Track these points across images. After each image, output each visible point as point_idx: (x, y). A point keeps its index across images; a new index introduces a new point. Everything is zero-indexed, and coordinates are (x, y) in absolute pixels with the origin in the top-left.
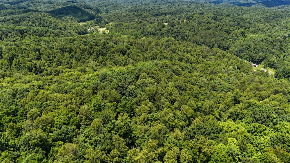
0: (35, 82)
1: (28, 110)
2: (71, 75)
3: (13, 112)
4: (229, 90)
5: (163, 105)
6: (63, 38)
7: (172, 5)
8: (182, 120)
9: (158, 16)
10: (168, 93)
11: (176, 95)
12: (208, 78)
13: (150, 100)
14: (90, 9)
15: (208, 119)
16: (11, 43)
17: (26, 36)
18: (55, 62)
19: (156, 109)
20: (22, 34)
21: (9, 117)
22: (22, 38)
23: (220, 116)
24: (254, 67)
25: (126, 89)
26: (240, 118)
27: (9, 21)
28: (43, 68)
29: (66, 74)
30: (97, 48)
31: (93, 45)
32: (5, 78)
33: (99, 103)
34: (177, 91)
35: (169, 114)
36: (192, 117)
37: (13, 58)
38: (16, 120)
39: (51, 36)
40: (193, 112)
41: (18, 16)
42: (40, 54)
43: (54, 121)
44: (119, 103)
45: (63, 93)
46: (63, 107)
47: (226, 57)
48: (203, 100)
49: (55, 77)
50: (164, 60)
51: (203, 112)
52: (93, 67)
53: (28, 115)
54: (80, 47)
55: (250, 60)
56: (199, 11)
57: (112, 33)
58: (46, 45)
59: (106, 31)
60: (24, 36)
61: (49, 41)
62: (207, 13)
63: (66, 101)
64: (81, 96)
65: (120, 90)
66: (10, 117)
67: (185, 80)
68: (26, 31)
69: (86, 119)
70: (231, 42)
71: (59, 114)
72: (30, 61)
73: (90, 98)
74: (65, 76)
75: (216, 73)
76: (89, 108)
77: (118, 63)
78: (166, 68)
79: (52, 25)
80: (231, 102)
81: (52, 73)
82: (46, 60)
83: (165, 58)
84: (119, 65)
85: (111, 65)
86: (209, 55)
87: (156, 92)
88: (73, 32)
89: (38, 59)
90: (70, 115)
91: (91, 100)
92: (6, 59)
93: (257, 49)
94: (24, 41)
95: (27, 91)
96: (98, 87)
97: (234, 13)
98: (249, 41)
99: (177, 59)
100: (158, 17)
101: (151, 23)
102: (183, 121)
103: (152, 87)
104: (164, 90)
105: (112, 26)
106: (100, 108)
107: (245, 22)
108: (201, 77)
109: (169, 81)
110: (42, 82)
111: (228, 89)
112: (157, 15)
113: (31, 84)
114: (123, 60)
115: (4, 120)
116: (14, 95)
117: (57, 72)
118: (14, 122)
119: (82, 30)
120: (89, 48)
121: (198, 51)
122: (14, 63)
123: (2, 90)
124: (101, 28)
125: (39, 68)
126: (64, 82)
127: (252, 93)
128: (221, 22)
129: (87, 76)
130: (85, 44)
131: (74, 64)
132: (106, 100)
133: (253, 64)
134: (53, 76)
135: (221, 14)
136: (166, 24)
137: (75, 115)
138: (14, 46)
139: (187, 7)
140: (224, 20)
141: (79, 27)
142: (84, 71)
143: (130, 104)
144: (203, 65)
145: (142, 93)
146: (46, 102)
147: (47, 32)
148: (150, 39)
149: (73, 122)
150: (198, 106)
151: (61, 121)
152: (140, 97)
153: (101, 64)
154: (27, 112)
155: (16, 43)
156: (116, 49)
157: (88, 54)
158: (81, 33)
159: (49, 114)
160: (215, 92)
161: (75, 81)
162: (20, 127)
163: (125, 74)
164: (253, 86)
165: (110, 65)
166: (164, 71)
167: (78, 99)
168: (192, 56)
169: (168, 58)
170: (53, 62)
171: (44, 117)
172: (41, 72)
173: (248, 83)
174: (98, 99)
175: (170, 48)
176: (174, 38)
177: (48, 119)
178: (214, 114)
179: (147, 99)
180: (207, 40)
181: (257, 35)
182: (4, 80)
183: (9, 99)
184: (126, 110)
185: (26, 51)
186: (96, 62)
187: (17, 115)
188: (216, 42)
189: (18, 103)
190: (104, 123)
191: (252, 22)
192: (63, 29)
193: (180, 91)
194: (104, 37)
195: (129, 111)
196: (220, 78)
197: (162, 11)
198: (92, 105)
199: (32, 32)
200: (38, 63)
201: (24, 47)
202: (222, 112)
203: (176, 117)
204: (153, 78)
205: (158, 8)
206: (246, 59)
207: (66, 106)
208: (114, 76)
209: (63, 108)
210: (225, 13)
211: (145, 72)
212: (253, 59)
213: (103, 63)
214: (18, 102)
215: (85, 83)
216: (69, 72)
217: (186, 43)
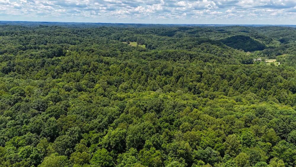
0: (192, 101)
1: (182, 122)
2: (225, 102)
3: (170, 120)
6: (226, 65)
14: (261, 39)
16: (182, 64)
17: (194, 60)
18: (212, 87)
20: (191, 58)
21: (167, 124)
22: (190, 61)
25: (288, 133)
27: (184, 47)
28: (201, 89)
29: (221, 100)
30: (261, 80)
31: (256, 76)
32: (170, 92)
33: (250, 138)
37: (180, 77)
38: (171, 128)
39: (215, 62)
41: (191, 42)
42: (201, 77)
43: (200, 139)
44: (275, 146)
45: (214, 117)
46: (212, 129)
49: (210, 100)
52: (250, 99)
53: (181, 127)
54: (241, 76)
57: (283, 66)
58: (209, 70)
59: (275, 64)
60: (192, 60)
61: (212, 66)
63: (215, 125)
64: (231, 125)
65: (280, 132)
66: (168, 124)
68: (195, 55)
69: (232, 149)
71: (206, 135)
72: (192, 82)
73: (240, 130)
74: (220, 102)
76: (237, 139)
77: (284, 101)
79: (218, 53)
81: (207, 96)
82: (205, 84)
84: (284, 104)
85: (274, 101)
88: (237, 61)
89: (199, 81)
90: (216, 140)
91: (241, 132)
92: (175, 77)
94: (191, 64)
95: (184, 106)
96: (252, 121)
105: (285, 58)
106: (250, 143)
110: (197, 102)
113: (188, 102)
114: (292, 99)
115: (163, 125)
116: (174, 107)
117: (212, 96)
118: (170, 129)
119: (248, 59)
120: (250, 78)
122: (179, 81)
123: (167, 101)
124: (271, 59)
125: (197, 89)
126: (217, 107)
129: (242, 106)
130: (248, 73)
131: (230, 92)
132: (258, 137)
134: (208, 99)
137: (221, 142)
138: (183, 67)
141: (244, 56)
142: (240, 101)
143: (291, 151)
146: (197, 121)
147: (212, 58)
149: (218, 147)
151: (207, 142)
153: (260, 97)
154: (180, 124)
155: (185, 65)
156: (285, 84)
157: (248, 85)
158: (246, 62)
159: (197, 131)
161: (228, 109)
162: (172, 135)
163: (290, 114)
165: (273, 102)
167: (228, 127)
170: (211, 86)
171: (193, 133)
172: (198, 94)
174: (249, 133)
177: (195, 136)
182: (169, 94)
183: (170, 109)
184: (283, 158)
185: (191, 73)
186: (255, 95)
187: (173, 124)
189: (175, 115)
190: (251, 161)
192: (227, 57)
194: (271, 69)
195: (287, 160)
198: (241, 138)
199: (199, 57)
200: (198, 85)
201: (190, 69)
207: (214, 129)
208: (275, 113)
209: (212, 131)
213: (264, 97)
214: (176, 114)
215: (238, 113)
216: (224, 98)
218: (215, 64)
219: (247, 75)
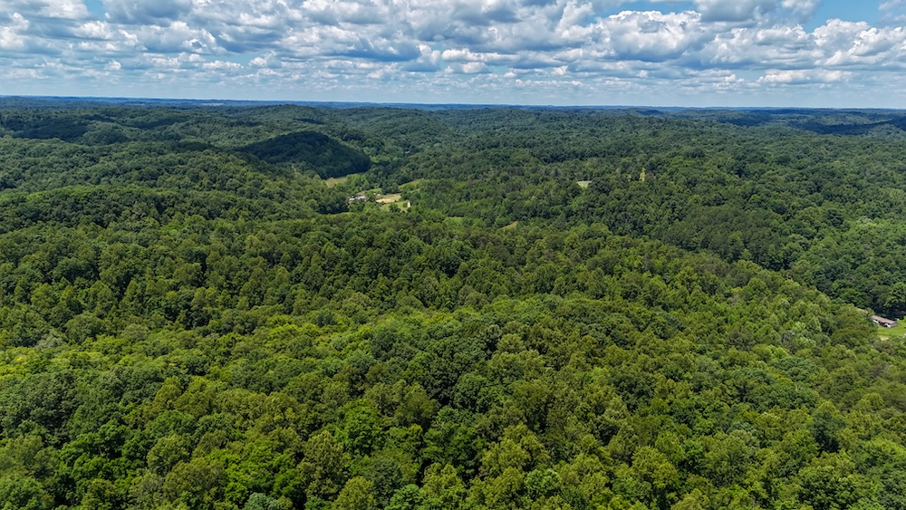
0: (182, 352)
1: (153, 438)
2: (289, 333)
3: (108, 443)
4: (795, 401)
5: (571, 443)
6: (275, 223)
7: (603, 129)
8: (638, 497)
9: (559, 160)
10: (589, 402)
11: (618, 412)
12: (723, 357)
13: (530, 425)
14: (357, 142)
15: (727, 499)
16: (129, 235)
17: (171, 216)
18: (244, 294)
19: (549, 457)
20: (161, 209)
21: (96, 459)
22: (159, 221)
23: (769, 492)
24: (881, 328)
25: (453, 384)
26: (840, 500)
27: (129, 173)
28: (209, 309)
29: (274, 331)
30: (373, 254)
31: (362, 245)
32: (97, 336)
33: (368, 427)
34: (621, 397)
35: (591, 473)
36: (670, 489)
37: (128, 278)
38: (115, 469)
39: (241, 216)
40: (675, 471)
41: (154, 159)
42: (204, 268)
43: (226, 478)
44: (431, 430)
45: (262, 389)
46: (257, 433)
47: (783, 292)
48: (707, 430)
49: (241, 337)
50: (575, 293)
51: (711, 475)
52: (355, 312)
53: (151, 457)
54: (323, 250)
55: (867, 303)
56: (687, 148)
57: (417, 209)
58: (225, 243)
59: (400, 205)
60: (165, 216)
61: (233, 229)
62: (713, 153)
63: (267, 414)
64: (313, 402)
65: (436, 387)
66: (99, 459)
67: (645, 362)
68: (172, 200)
69: (324, 476)
70: (796, 245)
71: (243, 456)
72: (175, 288)
73: (340, 410)
74: (272, 336)
75: (750, 343)
76: (335, 440)
77: (433, 299)
78: (585, 319)
79: (246, 187)
80: (807, 444)
81: (233, 325)
82: (221, 287)
83: (579, 289)
84: (434, 307)
85: (411, 305)
86: (722, 284)
87: (551, 398)
88: (305, 207)
89: (199, 282)
90: (274, 463)
91: (342, 416)
92: (107, 280)
93: (887, 269)
94: (163, 230)
95: (157, 379)
96: (367, 375)
97: (803, 154)
98: (859, 242)
99: (620, 293)
100: (559, 164)
101: (537, 182)
102: (641, 501)
103: (538, 380)
104: (575, 393)
105: (418, 190)
106: (369, 442)
107: (842, 183)
108: (701, 352)
109: (592, 364)
110: (201, 353)
111: (793, 397)
112: (555, 159)
113: (171, 359)
114: (448, 291)
115: (80, 468)
116: (118, 391)
117: (247, 325)
118: (109, 475)
119: (332, 199)
120: (347, 253)
121: (688, 268)
122: (128, 292)
123: (86, 375)
124: (389, 195)
125: (197, 310)
126: (266, 356)
127: (878, 415)
128: (761, 180)
129: (335, 337)
130: (338, 240)
131: (299, 301)
132: (388, 415)
133: (876, 319)
134: (235, 336)
135: (759, 157)
136: (583, 184)
137: (291, 463)
138: (134, 244)
139: (650, 135)
140: (769, 175)
141: (323, 191)
142: (330, 321)
143: (465, 433)
144: (706, 314)
145: (505, 399)
146: (208, 417)
147: (229, 204)
148: (533, 227)
149: (284, 484)
150: (692, 451)
151: (249, 479)
152: (499, 413)
153: (379, 301)
154: (148, 447)
155: (140, 234)
156: (429, 256)
157: (344, 272)
158: (328, 209)
159: (212, 453)
160: (748, 405)
161: (299, 353)
162: (122, 492)
163: (450, 334)
164: (882, 393)
165: (408, 307)
166: (576, 332)
167: (304, 410)
168: (667, 284)
169: (590, 289)
170: (241, 293)
171: (197, 463)
172: (201, 323)
173: (861, 380)
174: (364, 413)
175: (596, 257)
176: (607, 228)
177: (207, 472)
178: (747, 481)
179: (521, 419)
180: (717, 237)
181: (883, 224)
182: (95, 343)
183: (101, 401)
184: (452, 455)
185: (167, 259)
186: (365, 296)
187: (119, 455)
188: (745, 243)
189: (125, 417)
190: (380, 494)
191: (864, 182)
192: (276, 196)
193: (628, 398)
194: (393, 222)
195: (460, 458)
196: (764, 360)
197: (572, 148)
198: (346, 433)
199: (188, 204)
200: (196, 295)
201: (162, 247)
202: (776, 480)
203: (617, 486)
204: (542, 350)
205: (558, 138)
206: (850, 301)
207: (266, 430)
208: (418, 339)
209: (258, 437)
210: (773, 152)
211: (514, 330)
212: (875, 300)
213: (387, 298)
214: (127, 413)
215: (327, 361)
216: (283, 323)
217: (649, 243)
218: (241, 220)
219: (338, 245)
